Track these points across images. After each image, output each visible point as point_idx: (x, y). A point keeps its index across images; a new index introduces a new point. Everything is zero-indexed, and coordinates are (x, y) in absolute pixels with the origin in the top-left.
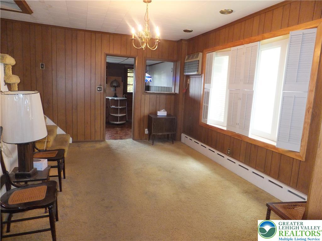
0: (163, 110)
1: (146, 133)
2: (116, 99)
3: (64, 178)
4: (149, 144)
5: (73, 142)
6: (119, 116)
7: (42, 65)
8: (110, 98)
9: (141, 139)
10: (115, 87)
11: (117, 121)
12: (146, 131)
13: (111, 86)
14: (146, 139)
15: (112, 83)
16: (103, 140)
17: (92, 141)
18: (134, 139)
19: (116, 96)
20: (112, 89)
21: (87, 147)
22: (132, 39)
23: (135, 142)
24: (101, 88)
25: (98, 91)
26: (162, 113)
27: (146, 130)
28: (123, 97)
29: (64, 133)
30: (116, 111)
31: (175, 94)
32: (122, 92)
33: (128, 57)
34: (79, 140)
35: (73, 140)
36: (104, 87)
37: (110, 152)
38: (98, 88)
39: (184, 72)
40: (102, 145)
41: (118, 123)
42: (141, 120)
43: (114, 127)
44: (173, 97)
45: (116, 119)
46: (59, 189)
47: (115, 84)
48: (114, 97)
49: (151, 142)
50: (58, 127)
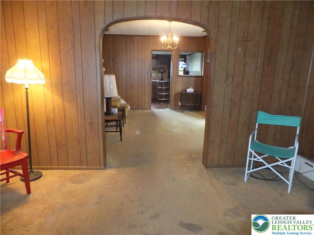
0: (191, 88)
1: (179, 105)
2: (161, 81)
3: (125, 123)
4: (180, 112)
5: (131, 109)
6: (164, 95)
7: (113, 60)
8: (157, 81)
9: (176, 109)
10: (162, 73)
11: (163, 99)
12: (180, 104)
13: (159, 72)
14: (179, 109)
15: (159, 70)
16: (150, 109)
17: (143, 109)
18: (171, 109)
19: (162, 80)
20: (160, 74)
21: (140, 112)
22: (162, 44)
23: (171, 110)
24: (148, 73)
25: (147, 75)
26: (190, 90)
27: (180, 102)
28: (168, 80)
29: (126, 103)
30: (161, 90)
31: (201, 77)
32: (167, 77)
33: (169, 51)
34: (134, 108)
35: (130, 107)
36: (151, 72)
37: (153, 115)
38: (147, 73)
39: (207, 60)
40: (149, 111)
41: (163, 100)
42: (176, 95)
43: (159, 103)
44: (200, 78)
45: (161, 96)
46: (122, 126)
47: (161, 71)
48: (161, 80)
49: (182, 111)
50: (122, 99)
